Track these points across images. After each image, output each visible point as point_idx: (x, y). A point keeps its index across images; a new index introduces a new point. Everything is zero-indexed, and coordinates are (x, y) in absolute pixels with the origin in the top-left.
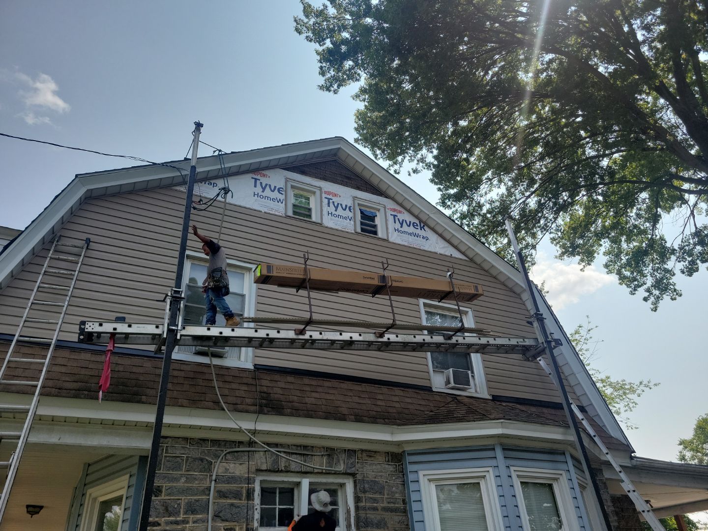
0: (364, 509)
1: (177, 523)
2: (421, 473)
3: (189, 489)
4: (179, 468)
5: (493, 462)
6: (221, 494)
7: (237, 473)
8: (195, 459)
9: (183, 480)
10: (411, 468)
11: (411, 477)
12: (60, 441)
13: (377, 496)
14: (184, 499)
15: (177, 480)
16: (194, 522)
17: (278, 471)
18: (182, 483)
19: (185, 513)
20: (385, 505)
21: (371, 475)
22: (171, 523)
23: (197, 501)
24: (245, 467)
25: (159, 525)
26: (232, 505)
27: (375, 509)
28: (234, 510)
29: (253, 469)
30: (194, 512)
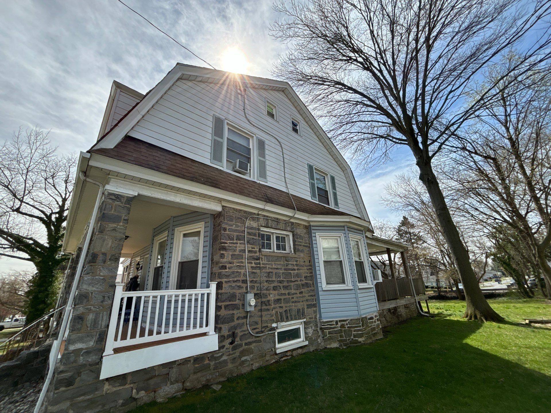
0: (297, 245)
1: (233, 243)
2: (317, 234)
3: (236, 230)
4: (232, 221)
5: (344, 232)
6: (249, 233)
7: (254, 226)
8: (238, 218)
9: (234, 226)
10: (313, 231)
11: (313, 235)
12: (181, 201)
13: (301, 241)
14: (235, 234)
15: (232, 226)
16: (240, 244)
17: (268, 227)
18: (234, 227)
19: (236, 240)
20: (304, 244)
21: (299, 233)
22: (232, 243)
23: (241, 235)
24: (257, 223)
25: (227, 243)
26: (253, 238)
27: (301, 245)
28: (254, 241)
29: (260, 225)
30: (239, 240)
